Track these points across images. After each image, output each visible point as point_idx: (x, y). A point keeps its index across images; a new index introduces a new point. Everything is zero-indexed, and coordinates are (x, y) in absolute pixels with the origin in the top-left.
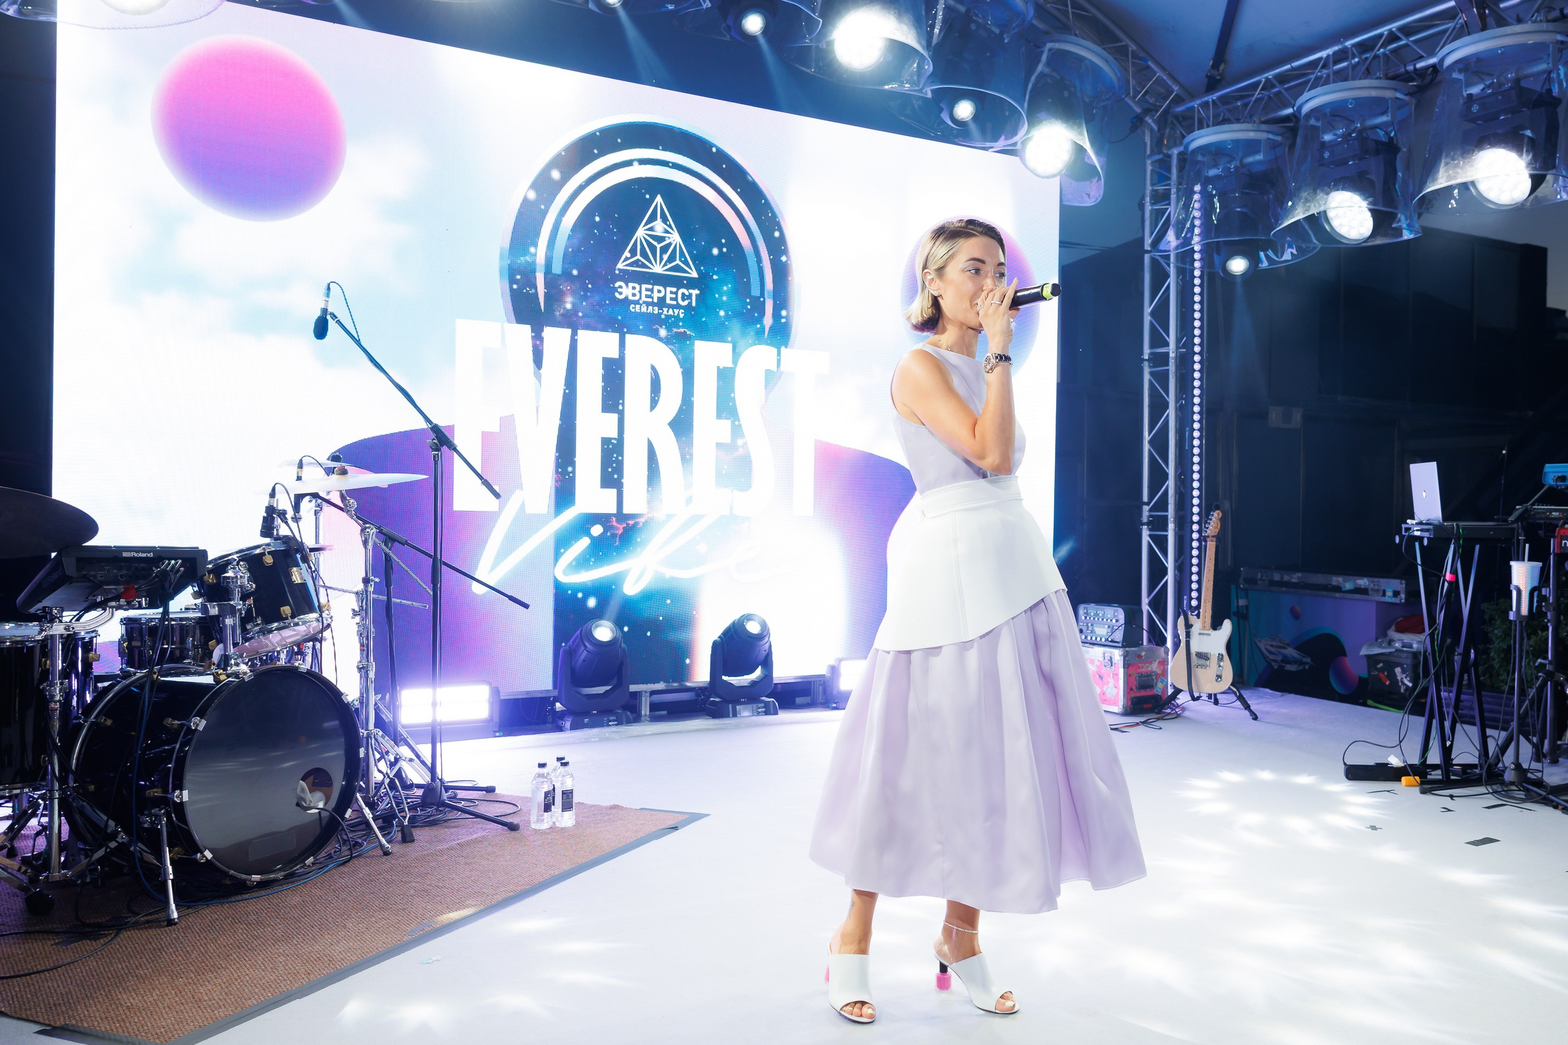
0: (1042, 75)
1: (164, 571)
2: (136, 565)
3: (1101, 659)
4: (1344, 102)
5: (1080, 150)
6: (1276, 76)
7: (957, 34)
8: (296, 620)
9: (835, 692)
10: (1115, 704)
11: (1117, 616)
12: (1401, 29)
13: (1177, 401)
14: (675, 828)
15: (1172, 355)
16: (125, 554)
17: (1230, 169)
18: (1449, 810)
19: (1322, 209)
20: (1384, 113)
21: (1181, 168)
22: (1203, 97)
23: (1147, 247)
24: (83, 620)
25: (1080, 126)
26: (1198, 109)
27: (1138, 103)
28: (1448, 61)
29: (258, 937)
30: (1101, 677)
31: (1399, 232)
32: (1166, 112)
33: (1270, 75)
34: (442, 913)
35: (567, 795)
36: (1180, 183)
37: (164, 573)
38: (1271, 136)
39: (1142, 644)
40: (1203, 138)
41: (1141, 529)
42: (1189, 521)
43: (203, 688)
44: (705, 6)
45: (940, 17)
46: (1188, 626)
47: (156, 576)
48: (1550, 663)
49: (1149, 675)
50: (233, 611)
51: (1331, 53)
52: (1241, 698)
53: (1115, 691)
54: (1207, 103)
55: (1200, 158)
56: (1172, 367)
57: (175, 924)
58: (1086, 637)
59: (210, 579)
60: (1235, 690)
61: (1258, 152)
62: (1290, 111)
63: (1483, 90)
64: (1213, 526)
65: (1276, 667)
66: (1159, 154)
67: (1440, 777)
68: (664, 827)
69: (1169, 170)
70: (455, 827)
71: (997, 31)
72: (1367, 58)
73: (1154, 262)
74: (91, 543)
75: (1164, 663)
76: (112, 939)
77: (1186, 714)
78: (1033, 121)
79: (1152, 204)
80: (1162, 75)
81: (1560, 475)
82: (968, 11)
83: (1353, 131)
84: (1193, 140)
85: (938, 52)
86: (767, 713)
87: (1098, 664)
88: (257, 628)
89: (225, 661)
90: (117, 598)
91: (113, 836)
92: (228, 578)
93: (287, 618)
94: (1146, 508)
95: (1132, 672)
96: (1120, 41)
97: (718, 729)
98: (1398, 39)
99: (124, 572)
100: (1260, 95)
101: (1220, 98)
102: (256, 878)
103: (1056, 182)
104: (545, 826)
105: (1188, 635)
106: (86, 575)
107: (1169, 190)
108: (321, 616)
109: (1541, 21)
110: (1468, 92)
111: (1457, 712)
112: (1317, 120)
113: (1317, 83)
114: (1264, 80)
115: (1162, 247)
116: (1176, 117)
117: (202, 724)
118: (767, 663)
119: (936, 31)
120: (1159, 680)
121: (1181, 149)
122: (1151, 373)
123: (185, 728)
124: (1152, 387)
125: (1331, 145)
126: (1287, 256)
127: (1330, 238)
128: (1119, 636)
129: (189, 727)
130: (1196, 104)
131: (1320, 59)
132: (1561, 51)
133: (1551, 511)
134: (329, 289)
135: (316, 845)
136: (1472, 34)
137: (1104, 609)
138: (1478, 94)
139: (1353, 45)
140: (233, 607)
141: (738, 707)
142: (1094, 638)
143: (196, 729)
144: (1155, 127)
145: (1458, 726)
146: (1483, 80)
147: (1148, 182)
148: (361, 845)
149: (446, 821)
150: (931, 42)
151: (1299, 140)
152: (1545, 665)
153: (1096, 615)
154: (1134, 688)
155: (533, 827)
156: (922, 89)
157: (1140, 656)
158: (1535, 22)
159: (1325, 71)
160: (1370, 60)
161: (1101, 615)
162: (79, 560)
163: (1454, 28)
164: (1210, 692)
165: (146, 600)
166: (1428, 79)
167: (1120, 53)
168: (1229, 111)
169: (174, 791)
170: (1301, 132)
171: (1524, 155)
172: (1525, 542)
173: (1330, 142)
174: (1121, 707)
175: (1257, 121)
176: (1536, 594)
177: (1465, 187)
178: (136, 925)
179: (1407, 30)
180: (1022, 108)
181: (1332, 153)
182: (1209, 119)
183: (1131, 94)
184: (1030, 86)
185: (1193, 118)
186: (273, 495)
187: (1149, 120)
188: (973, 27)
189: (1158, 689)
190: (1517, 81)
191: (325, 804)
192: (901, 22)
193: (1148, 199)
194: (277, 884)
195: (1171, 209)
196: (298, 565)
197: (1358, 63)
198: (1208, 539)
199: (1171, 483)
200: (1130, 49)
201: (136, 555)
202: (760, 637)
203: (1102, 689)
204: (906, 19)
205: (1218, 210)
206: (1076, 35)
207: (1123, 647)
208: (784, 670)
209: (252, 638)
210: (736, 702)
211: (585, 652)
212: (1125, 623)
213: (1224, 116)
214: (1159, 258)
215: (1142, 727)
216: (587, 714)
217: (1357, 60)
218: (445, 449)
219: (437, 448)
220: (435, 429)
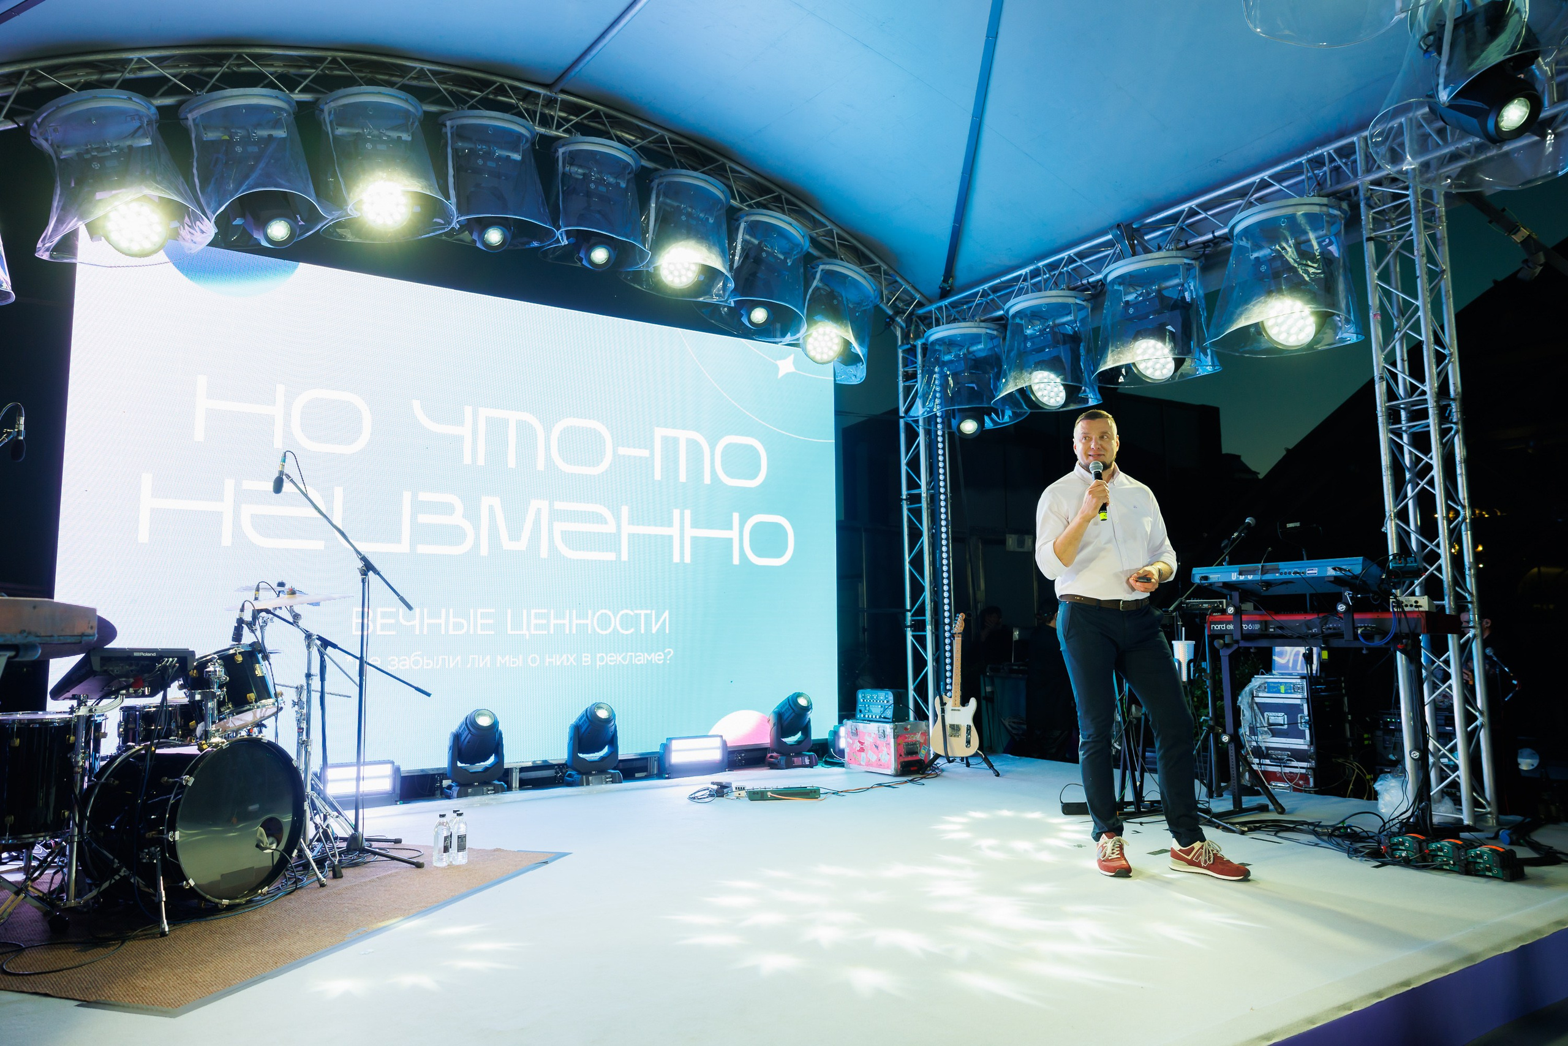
0: (817, 288)
1: (165, 666)
2: (142, 662)
3: (877, 732)
4: (1039, 306)
5: (847, 343)
6: (990, 288)
7: (752, 260)
8: (258, 704)
9: (667, 765)
10: (888, 768)
11: (887, 698)
12: (1077, 254)
13: (929, 530)
14: (546, 863)
15: (924, 495)
16: (136, 654)
17: (960, 355)
18: (1138, 832)
19: (1027, 384)
20: (1067, 314)
21: (924, 355)
22: (938, 303)
23: (902, 414)
24: (100, 705)
25: (846, 326)
26: (935, 313)
27: (890, 308)
28: (1110, 278)
29: (232, 942)
30: (877, 747)
31: (1086, 400)
32: (911, 314)
33: (986, 286)
34: (372, 922)
35: (462, 839)
36: (924, 366)
37: (165, 668)
38: (989, 331)
39: (908, 719)
40: (937, 333)
41: (906, 631)
42: (942, 623)
43: (191, 757)
44: (563, 244)
45: (739, 247)
46: (943, 704)
47: (158, 670)
48: (1211, 719)
49: (914, 744)
50: (214, 695)
51: (1028, 271)
52: (986, 760)
53: (888, 756)
54: (941, 307)
55: (937, 347)
56: (924, 505)
57: (167, 935)
58: (864, 716)
59: (194, 673)
60: (981, 753)
61: (979, 343)
62: (1001, 312)
63: (1136, 297)
64: (959, 626)
66: (907, 344)
67: (1134, 810)
68: (537, 862)
69: (915, 356)
70: (374, 867)
71: (782, 257)
72: (1055, 274)
73: (908, 426)
74: (110, 646)
75: (926, 734)
76: (120, 946)
77: (944, 774)
78: (811, 321)
79: (904, 382)
80: (907, 287)
81: (1203, 575)
82: (760, 243)
83: (1047, 327)
84: (931, 335)
85: (737, 274)
86: (613, 782)
87: (874, 736)
88: (228, 711)
89: (206, 735)
90: (127, 688)
91: (117, 871)
92: (210, 672)
93: (252, 703)
94: (909, 614)
95: (901, 741)
96: (874, 262)
97: (575, 795)
98: (1075, 261)
99: (133, 668)
100: (980, 301)
101: (951, 304)
102: (225, 902)
103: (831, 366)
104: (444, 864)
105: (943, 711)
106: (106, 670)
107: (916, 371)
108: (277, 701)
109: (1172, 250)
110: (1126, 299)
111: (1144, 761)
112: (1021, 319)
113: (1020, 292)
114: (981, 290)
115: (912, 413)
116: (919, 317)
117: (191, 781)
118: (613, 741)
119: (737, 258)
120: (922, 748)
121: (923, 341)
122: (909, 510)
123: (178, 784)
124: (910, 520)
125: (1032, 338)
126: (1007, 419)
127: (1035, 405)
128: (889, 713)
129: (181, 784)
130: (933, 307)
131: (1021, 275)
132: (1188, 270)
133: (1202, 603)
134: (285, 456)
135: (269, 880)
136: (1126, 258)
137: (877, 693)
138: (1132, 301)
139: (1044, 266)
140: (214, 693)
141: (590, 778)
142: (870, 716)
143: (186, 785)
144: (904, 325)
145: (1147, 775)
146: (1137, 290)
147: (900, 365)
148: (302, 880)
149: (365, 863)
150: (733, 267)
151: (1008, 333)
152: (1207, 721)
153: (872, 697)
154: (903, 754)
155: (435, 865)
156: (727, 300)
157: (906, 729)
158: (1168, 250)
159: (1025, 283)
160: (1056, 276)
161: (875, 698)
162: (102, 659)
163: (1114, 253)
164: (963, 756)
165: (148, 689)
166: (1099, 288)
167: (875, 272)
168: (958, 312)
169: (168, 832)
170: (1009, 327)
171: (1167, 344)
172: (1182, 626)
173: (1031, 335)
174: (893, 770)
175: (978, 320)
176: (1192, 665)
177: (1128, 367)
178: (134, 938)
179: (1081, 255)
180: (803, 314)
181: (1033, 343)
182: (943, 319)
183: (885, 301)
184: (808, 297)
185: (932, 318)
186: (242, 610)
187: (898, 319)
188: (764, 255)
189: (922, 755)
190: (1159, 291)
191: (277, 846)
192: (711, 252)
193: (901, 378)
194: (240, 908)
195: (918, 385)
196: (259, 663)
197: (1048, 278)
198: (955, 636)
199: (927, 594)
200: (882, 269)
201: (143, 655)
202: (608, 721)
203: (878, 756)
204: (714, 251)
205: (952, 386)
206: (842, 259)
207: (893, 722)
208: (626, 751)
209: (224, 718)
210: (588, 773)
211: (470, 735)
212: (895, 703)
213: (955, 316)
214: (911, 422)
215: (909, 784)
216: (470, 785)
217: (1048, 275)
218: (371, 573)
219: (364, 573)
220: (364, 559)
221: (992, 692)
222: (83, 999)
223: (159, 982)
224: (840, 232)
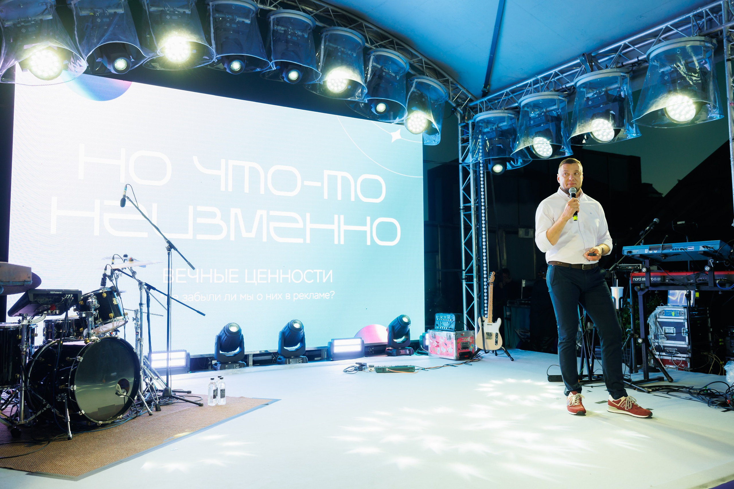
0: (413, 92)
2: (55, 297)
3: (446, 336)
4: (538, 100)
5: (430, 123)
6: (510, 91)
7: (377, 77)
8: (115, 319)
9: (332, 354)
10: (452, 356)
11: (452, 318)
12: (560, 71)
13: (475, 226)
14: (267, 404)
15: (472, 207)
16: (51, 292)
17: (493, 129)
18: (590, 391)
19: (531, 144)
20: (554, 105)
21: (473, 129)
22: (481, 99)
23: (460, 162)
24: (34, 319)
25: (429, 113)
26: (479, 105)
27: (454, 102)
28: (578, 84)
29: (104, 443)
30: (446, 344)
31: (564, 153)
32: (466, 105)
33: (508, 90)
34: (176, 434)
35: (223, 391)
36: (473, 135)
37: (66, 300)
38: (509, 115)
39: (463, 330)
40: (481, 116)
41: (462, 282)
42: (482, 277)
43: (81, 347)
44: (273, 69)
45: (370, 70)
46: (483, 321)
47: (63, 301)
48: (632, 330)
49: (467, 343)
50: (92, 314)
51: (532, 81)
52: (506, 352)
53: (452, 350)
54: (483, 102)
55: (480, 124)
56: (473, 212)
57: (71, 439)
58: (439, 328)
59: (81, 303)
60: (504, 348)
61: (504, 121)
62: (516, 104)
63: (593, 95)
64: (492, 279)
65: (524, 341)
66: (464, 123)
67: (588, 379)
68: (262, 404)
69: (468, 129)
70: (177, 405)
71: (394, 75)
72: (547, 83)
73: (464, 169)
74: (38, 288)
75: (473, 337)
76: (47, 445)
77: (483, 359)
78: (410, 110)
79: (462, 144)
80: (464, 90)
81: (629, 250)
82: (381, 68)
83: (542, 112)
84: (477, 117)
85: (369, 84)
86: (303, 362)
87: (445, 338)
88: (99, 323)
89: (89, 335)
90: (47, 310)
91: (45, 406)
92: (90, 302)
93: (112, 318)
94: (464, 272)
95: (459, 342)
96: (445, 77)
97: (283, 369)
98: (558, 75)
99: (50, 299)
100: (505, 98)
101: (488, 100)
102: (101, 422)
103: (421, 135)
104: (214, 405)
105: (483, 325)
106: (36, 301)
107: (469, 138)
108: (125, 317)
109: (614, 68)
110: (587, 96)
111: (594, 353)
112: (528, 108)
113: (527, 93)
114: (505, 92)
115: (466, 161)
116: (470, 108)
117: (81, 359)
118: (302, 340)
119: (369, 76)
120: (471, 345)
121: (473, 121)
122: (464, 215)
123: (75, 361)
124: (465, 220)
125: (534, 118)
126: (519, 164)
127: (535, 156)
128: (453, 326)
129: (76, 361)
130: (478, 102)
131: (528, 83)
132: (623, 79)
133: (628, 266)
134: (126, 187)
135: (123, 411)
136: (588, 73)
137: (446, 315)
138: (590, 97)
139: (541, 78)
141: (291, 360)
142: (442, 328)
143: (79, 361)
144: (462, 112)
145: (595, 361)
146: (594, 91)
147: (460, 135)
148: (140, 412)
149: (173, 403)
150: (367, 81)
151: (520, 116)
152: (630, 331)
153: (443, 318)
154: (460, 348)
155: (208, 405)
156: (364, 99)
157: (462, 335)
158: (612, 68)
159: (530, 88)
160: (548, 83)
161: (445, 318)
162: (34, 295)
163: (581, 70)
164: (493, 350)
165: (58, 311)
166: (572, 90)
167: (446, 82)
168: (492, 105)
169: (70, 386)
170: (521, 113)
171: (610, 121)
172: (617, 279)
173: (533, 117)
174: (455, 357)
175: (503, 109)
176: (622, 300)
177: (588, 134)
178: (55, 440)
179: (562, 72)
180: (405, 106)
181: (534, 121)
182: (484, 108)
183: (451, 99)
184: (408, 97)
185: (478, 108)
186: (106, 269)
187: (459, 109)
188: (384, 74)
189: (471, 349)
190: (606, 92)
191: (127, 394)
192: (354, 73)
193: (460, 142)
194: (108, 425)
195: (470, 146)
196: (115, 297)
197: (543, 85)
198: (490, 284)
199: (474, 261)
200: (450, 81)
201: (55, 293)
202: (300, 329)
203: (447, 349)
204: (356, 72)
205: (488, 146)
206: (427, 76)
207: (455, 331)
208: (310, 345)
209: (98, 326)
210: (289, 358)
211: (226, 337)
212: (456, 321)
213: (490, 107)
214: (466, 166)
215: (464, 364)
216: (227, 363)
217: (543, 83)
218: (172, 250)
219: (169, 250)
220: (169, 242)
221: (510, 315)
222: (29, 471)
223: (68, 463)
224: (426, 60)
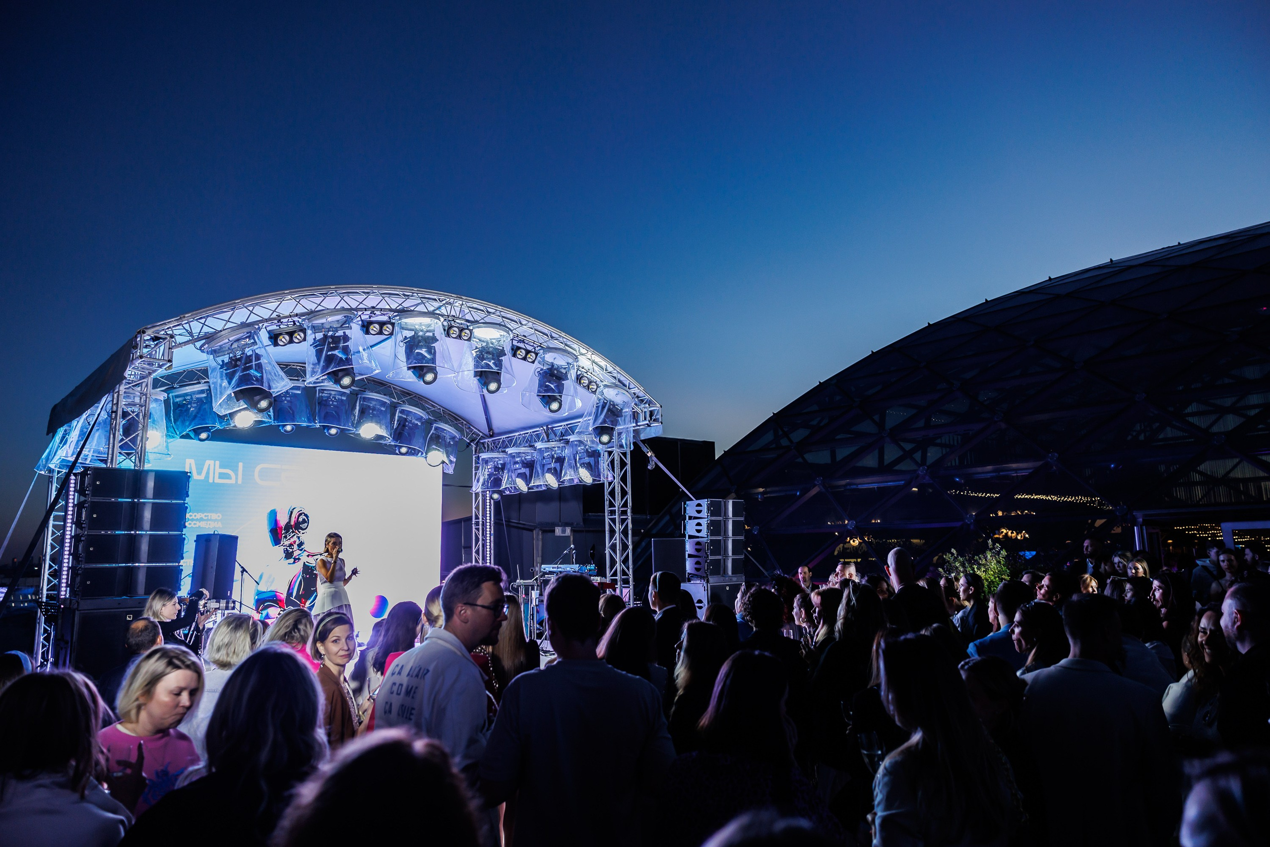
0: (432, 436)
5: (447, 457)
7: (402, 425)
15: (480, 522)
22: (488, 439)
25: (446, 450)
26: (487, 442)
27: (468, 439)
32: (478, 442)
33: (504, 437)
40: (484, 456)
45: (396, 421)
51: (517, 434)
56: (480, 527)
66: (477, 455)
80: (476, 430)
82: (405, 420)
83: (521, 460)
101: (493, 441)
109: (558, 441)
114: (502, 438)
116: (481, 444)
119: (396, 425)
122: (475, 529)
130: (486, 440)
131: (527, 433)
139: (522, 434)
144: (475, 446)
147: (474, 463)
156: (389, 443)
167: (461, 424)
168: (495, 444)
183: (466, 437)
184: (427, 441)
187: (473, 444)
188: (407, 424)
192: (381, 428)
193: (474, 469)
200: (464, 424)
204: (383, 427)
206: (445, 421)
218: (245, 572)
219: (242, 572)
220: (242, 567)
224: (444, 409)
